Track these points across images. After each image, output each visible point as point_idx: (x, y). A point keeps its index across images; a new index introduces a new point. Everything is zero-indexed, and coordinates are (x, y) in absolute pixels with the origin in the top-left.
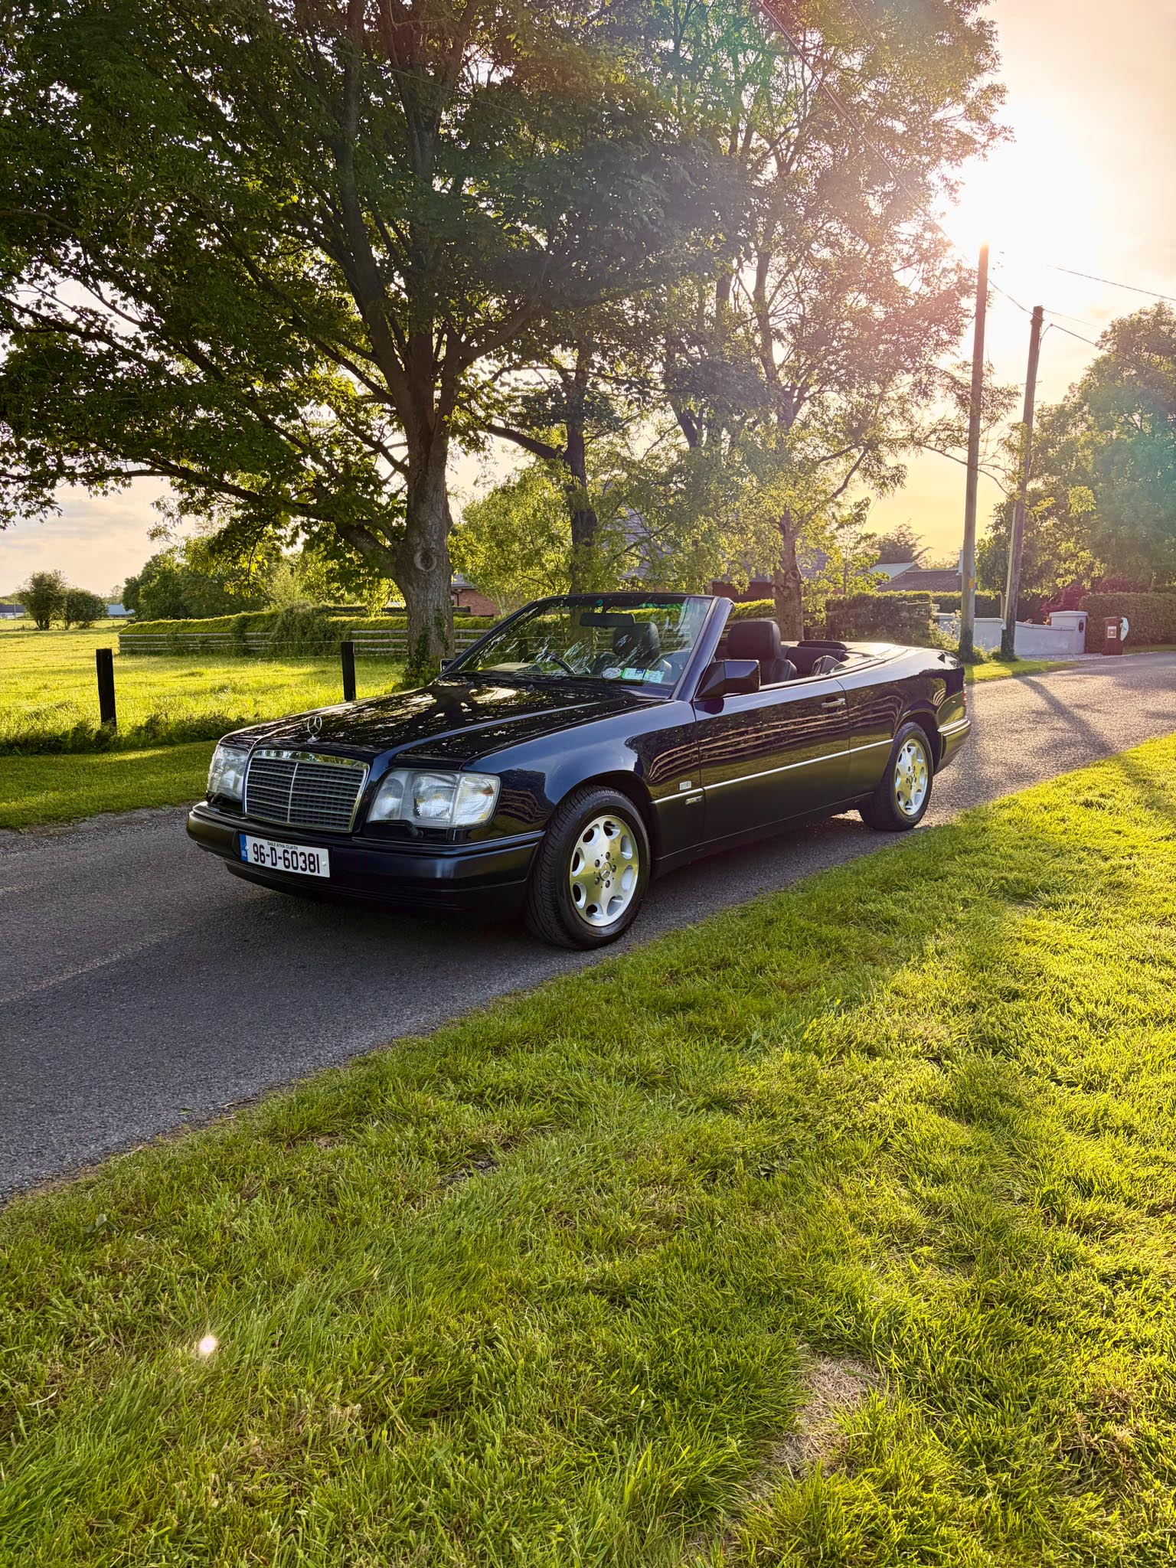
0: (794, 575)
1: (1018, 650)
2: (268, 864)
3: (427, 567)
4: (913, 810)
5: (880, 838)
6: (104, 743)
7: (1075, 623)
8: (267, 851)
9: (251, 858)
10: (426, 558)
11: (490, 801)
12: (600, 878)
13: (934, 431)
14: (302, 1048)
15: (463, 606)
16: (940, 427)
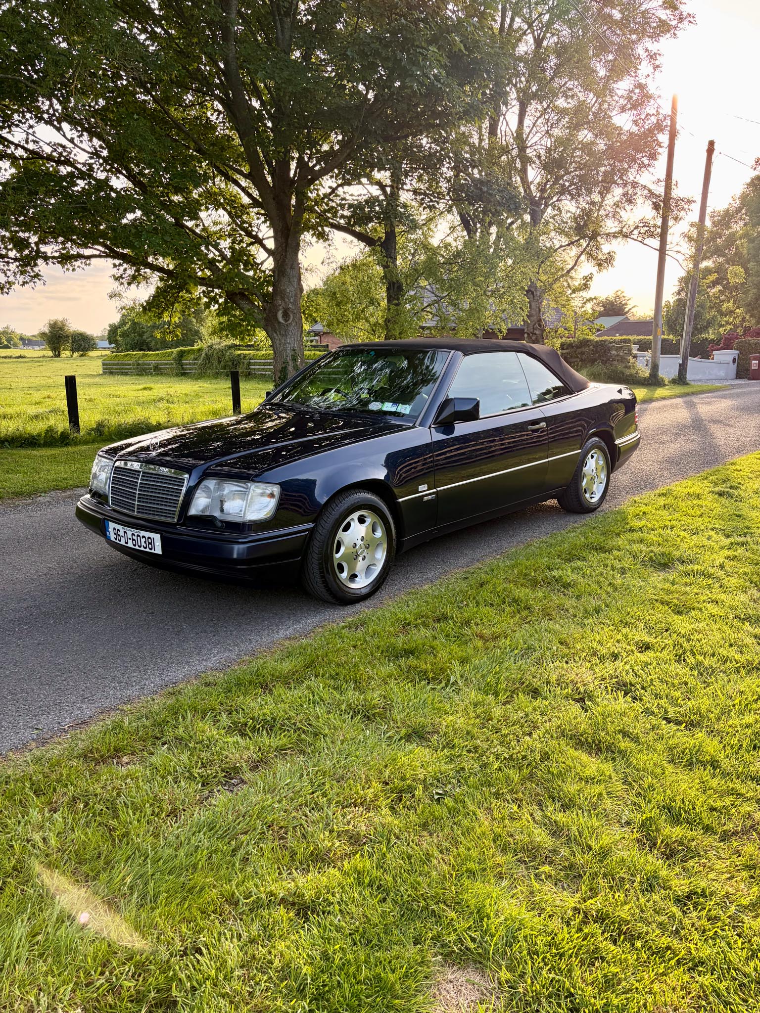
0: (540, 325)
1: (689, 376)
2: (123, 542)
3: (286, 321)
4: (595, 500)
5: (572, 518)
6: (63, 440)
7: (730, 358)
8: (121, 533)
9: (113, 537)
10: (286, 315)
11: (272, 503)
12: (357, 556)
13: (637, 227)
14: (133, 679)
15: (324, 344)
16: (641, 225)
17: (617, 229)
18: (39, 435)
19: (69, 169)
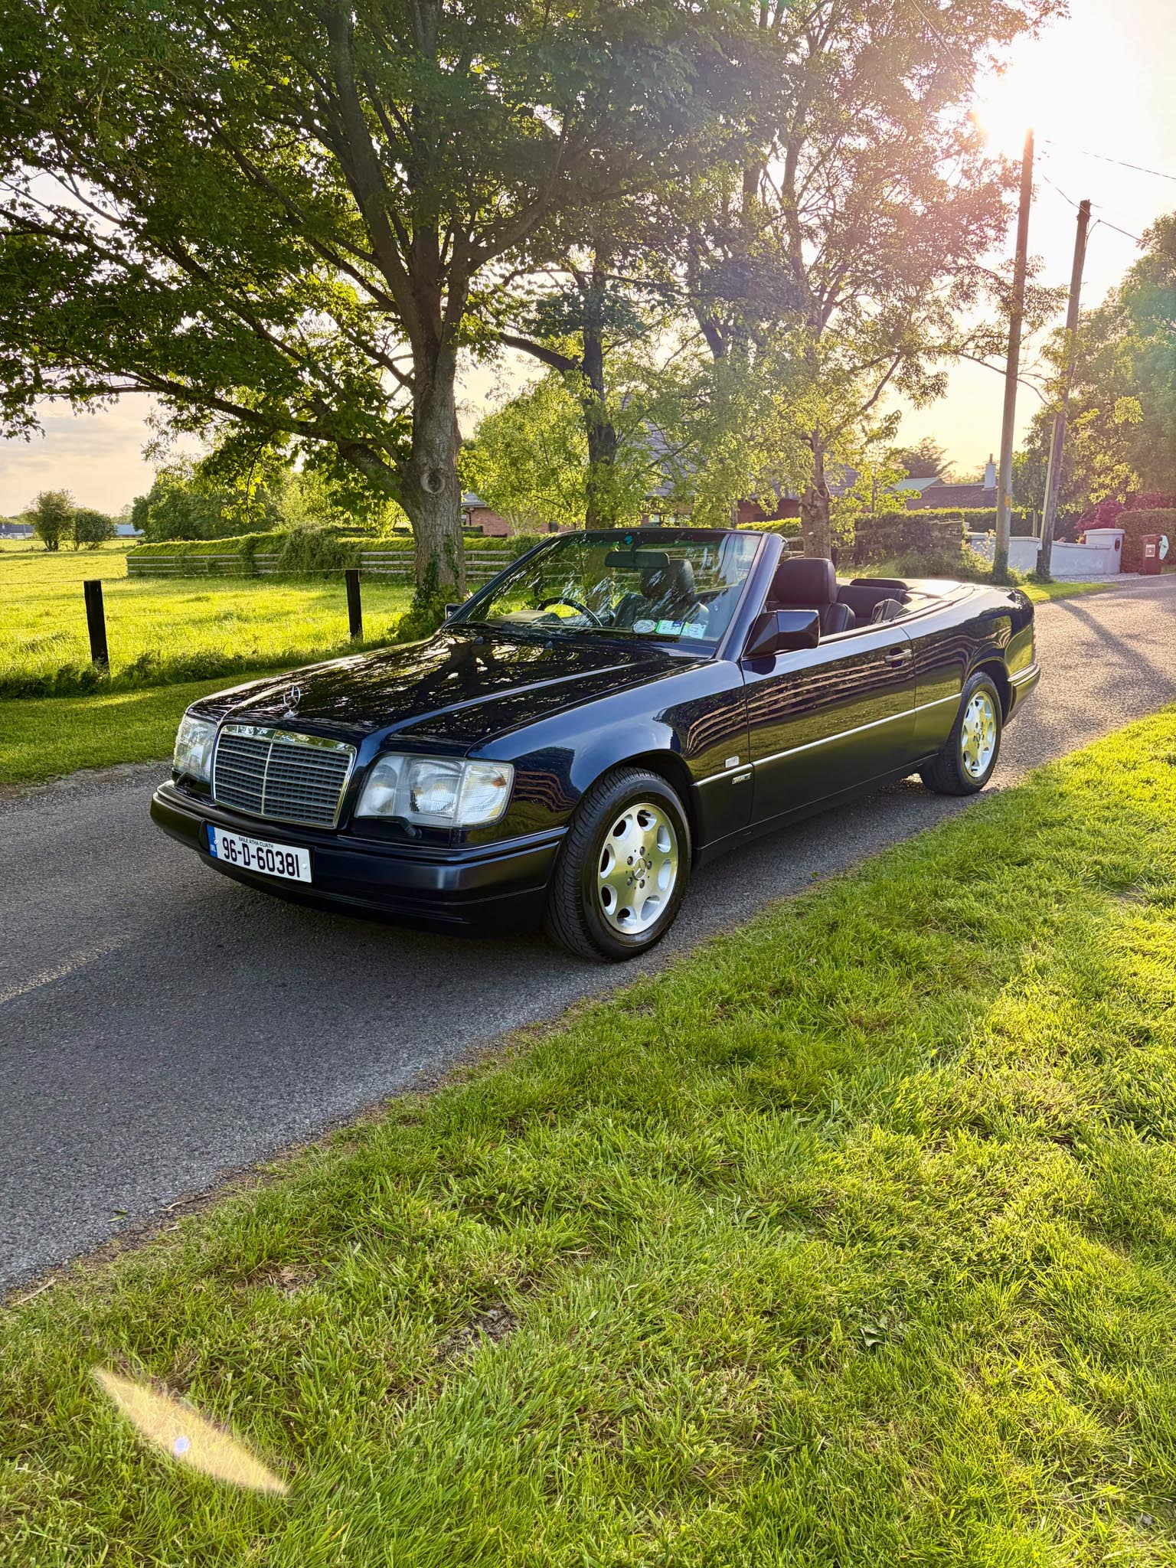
0: (822, 493)
1: (1053, 570)
2: (240, 862)
3: (435, 489)
4: (980, 772)
5: (944, 805)
6: (89, 686)
7: (1111, 542)
8: (238, 847)
9: (221, 854)
10: (434, 480)
11: (502, 795)
12: (633, 878)
13: (973, 338)
14: (274, 1111)
15: (475, 525)
16: (979, 334)
17: (941, 341)
18: (48, 678)
19: (82, 248)
